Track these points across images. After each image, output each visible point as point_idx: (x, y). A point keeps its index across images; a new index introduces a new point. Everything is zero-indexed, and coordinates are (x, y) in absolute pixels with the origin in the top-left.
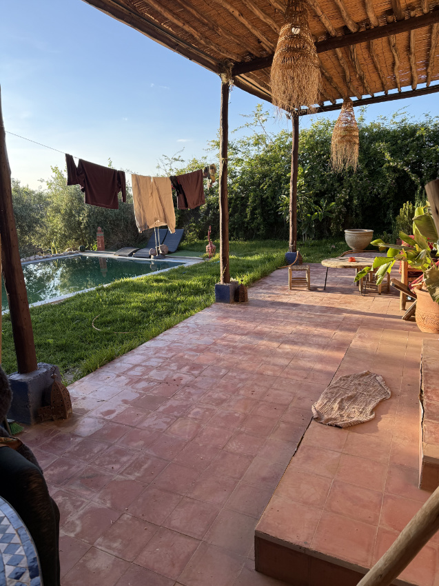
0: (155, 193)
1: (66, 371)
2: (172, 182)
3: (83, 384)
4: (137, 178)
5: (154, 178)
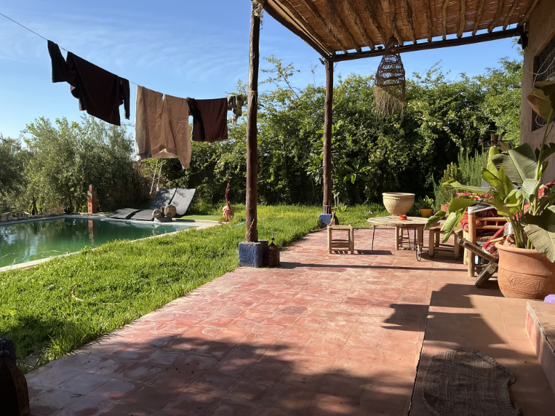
0: (165, 116)
1: (29, 353)
2: (190, 107)
3: (51, 371)
4: (144, 92)
5: (166, 95)
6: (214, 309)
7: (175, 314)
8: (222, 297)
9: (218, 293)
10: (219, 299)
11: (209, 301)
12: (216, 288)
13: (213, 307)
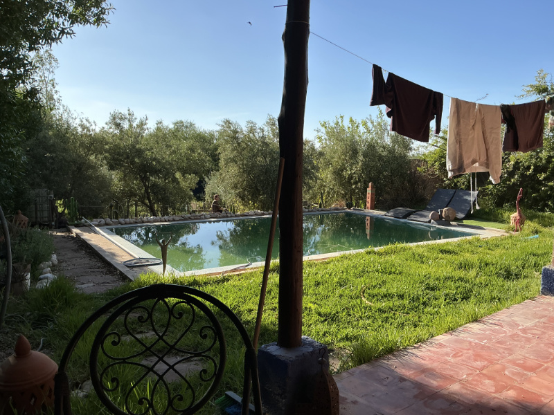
0: (478, 127)
2: (504, 114)
4: (458, 104)
5: (479, 105)
6: (516, 346)
7: (470, 342)
8: (524, 331)
9: (518, 325)
10: (520, 333)
11: (509, 334)
12: (515, 319)
13: (515, 343)
